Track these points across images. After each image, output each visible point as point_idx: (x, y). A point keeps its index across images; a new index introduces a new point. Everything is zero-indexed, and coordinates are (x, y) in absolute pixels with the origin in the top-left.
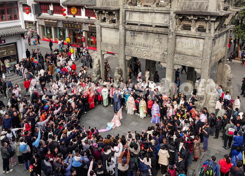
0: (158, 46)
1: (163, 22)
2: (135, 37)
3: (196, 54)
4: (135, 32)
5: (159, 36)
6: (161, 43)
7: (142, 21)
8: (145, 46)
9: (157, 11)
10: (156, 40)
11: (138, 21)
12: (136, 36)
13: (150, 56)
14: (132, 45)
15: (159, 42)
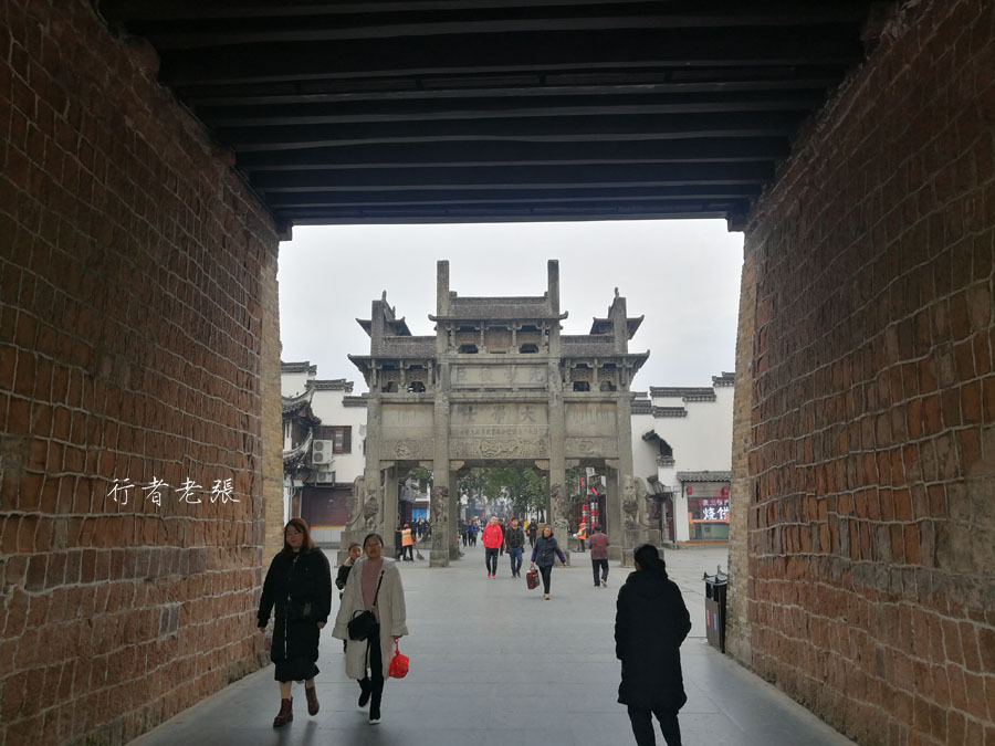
0: (528, 429)
1: (534, 381)
2: (474, 417)
3: (605, 433)
4: (474, 406)
5: (528, 408)
6: (532, 420)
7: (489, 382)
8: (498, 432)
9: (522, 361)
10: (522, 418)
11: (480, 382)
12: (476, 414)
13: (511, 450)
14: (464, 435)
15: (528, 419)
